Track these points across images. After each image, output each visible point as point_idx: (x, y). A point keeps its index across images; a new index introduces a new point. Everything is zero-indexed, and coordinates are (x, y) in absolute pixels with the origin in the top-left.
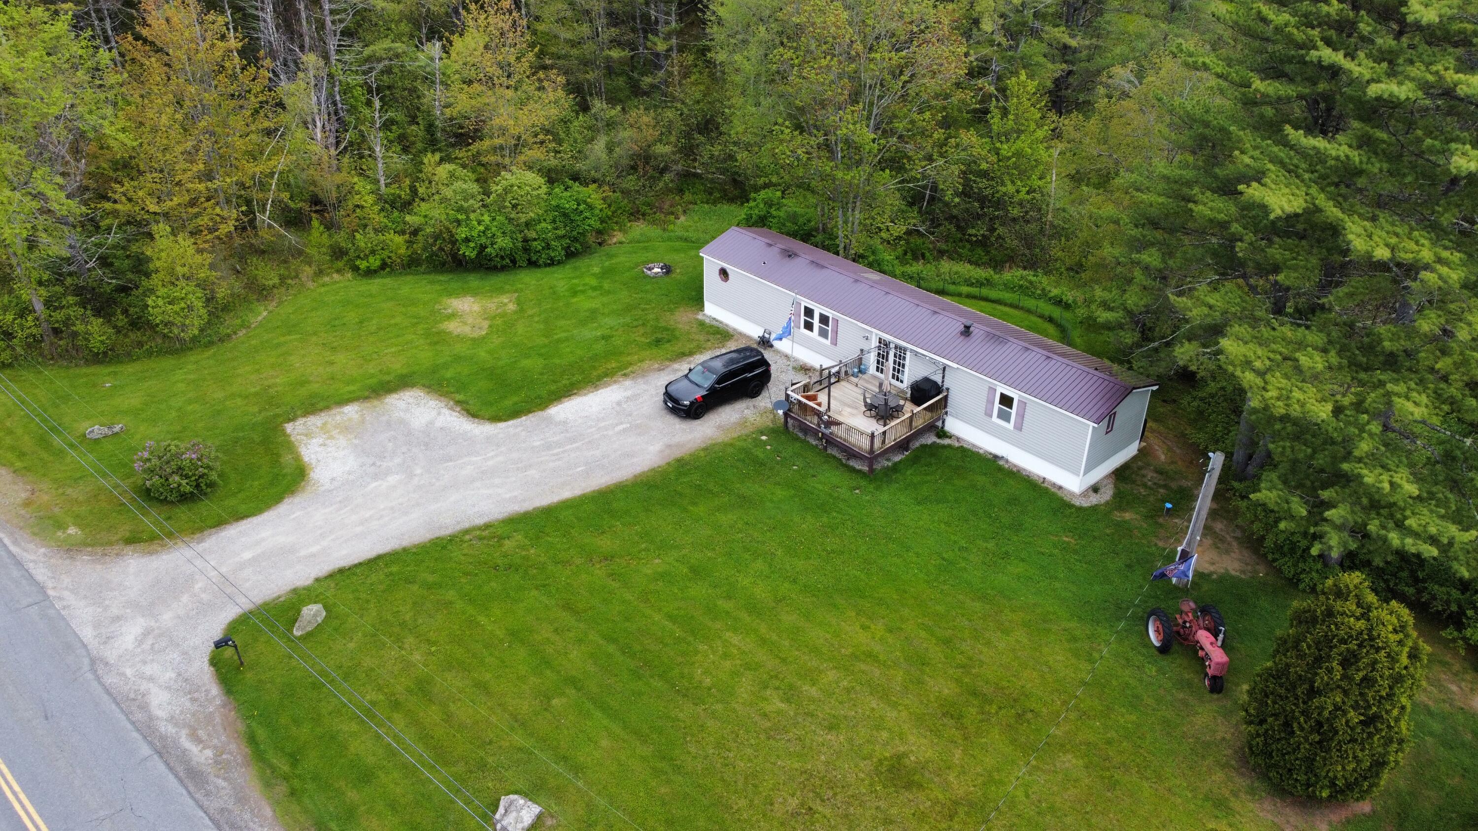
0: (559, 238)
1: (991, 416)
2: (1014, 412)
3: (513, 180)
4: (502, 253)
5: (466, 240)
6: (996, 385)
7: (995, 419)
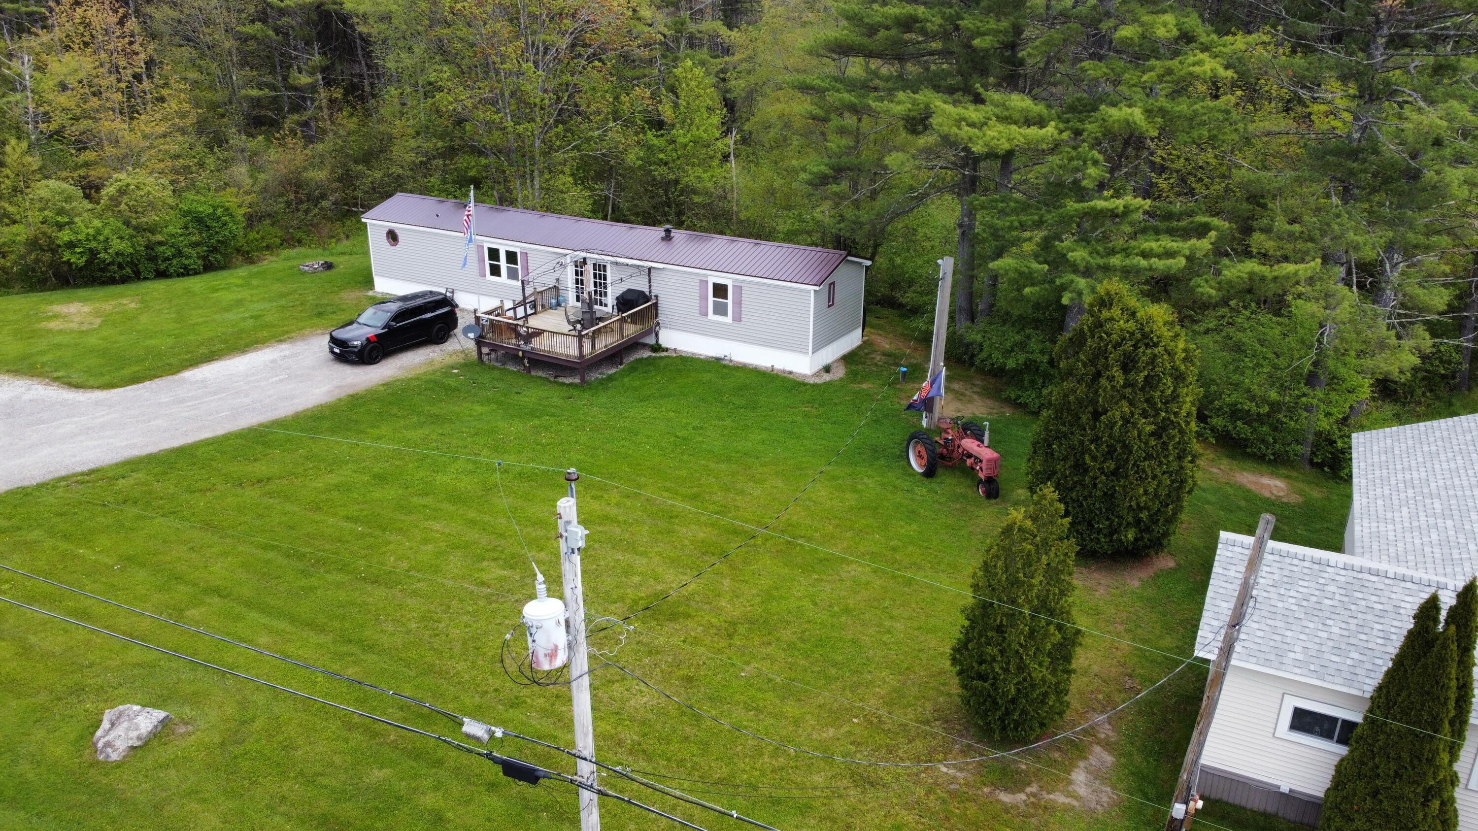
0: (195, 245)
1: (706, 315)
2: (730, 301)
3: (129, 180)
4: (120, 259)
5: (71, 245)
6: (707, 276)
7: (711, 316)
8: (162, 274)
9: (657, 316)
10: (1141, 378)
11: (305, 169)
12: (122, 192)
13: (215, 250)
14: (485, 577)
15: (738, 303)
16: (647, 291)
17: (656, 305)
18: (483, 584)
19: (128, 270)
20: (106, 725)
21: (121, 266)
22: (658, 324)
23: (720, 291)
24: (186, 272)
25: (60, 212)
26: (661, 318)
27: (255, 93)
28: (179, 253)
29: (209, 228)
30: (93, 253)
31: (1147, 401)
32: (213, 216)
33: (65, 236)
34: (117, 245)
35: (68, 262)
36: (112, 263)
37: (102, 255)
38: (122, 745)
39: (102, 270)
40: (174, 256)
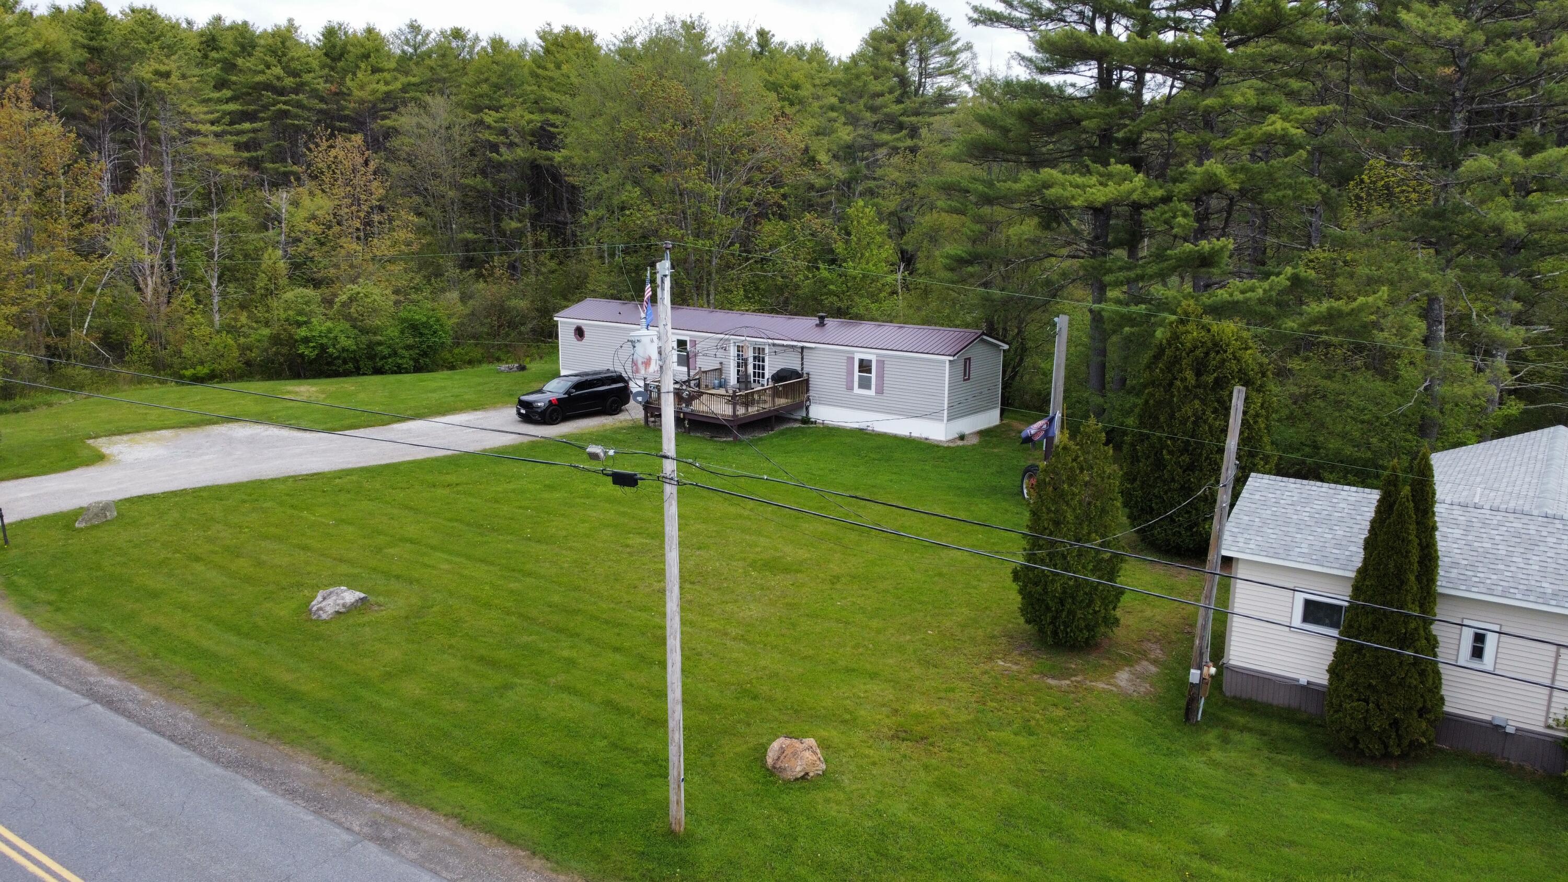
0: (408, 347)
1: (852, 389)
2: (873, 375)
3: (360, 289)
4: (345, 355)
5: (306, 340)
6: (853, 352)
7: (857, 390)
8: (378, 371)
9: (808, 390)
10: (1210, 379)
11: (509, 298)
12: (351, 299)
13: (425, 354)
14: (630, 542)
15: (881, 377)
16: (799, 369)
17: (807, 381)
18: (628, 546)
19: (351, 365)
20: (319, 598)
21: (345, 362)
22: (808, 399)
23: (865, 366)
24: (399, 370)
25: (300, 313)
26: (811, 393)
27: (470, 236)
28: (395, 354)
29: (421, 334)
30: (323, 348)
31: (1218, 401)
32: (425, 325)
33: (303, 332)
34: (344, 342)
35: (302, 356)
36: (338, 358)
37: (331, 350)
38: (330, 610)
39: (328, 364)
40: (390, 356)
